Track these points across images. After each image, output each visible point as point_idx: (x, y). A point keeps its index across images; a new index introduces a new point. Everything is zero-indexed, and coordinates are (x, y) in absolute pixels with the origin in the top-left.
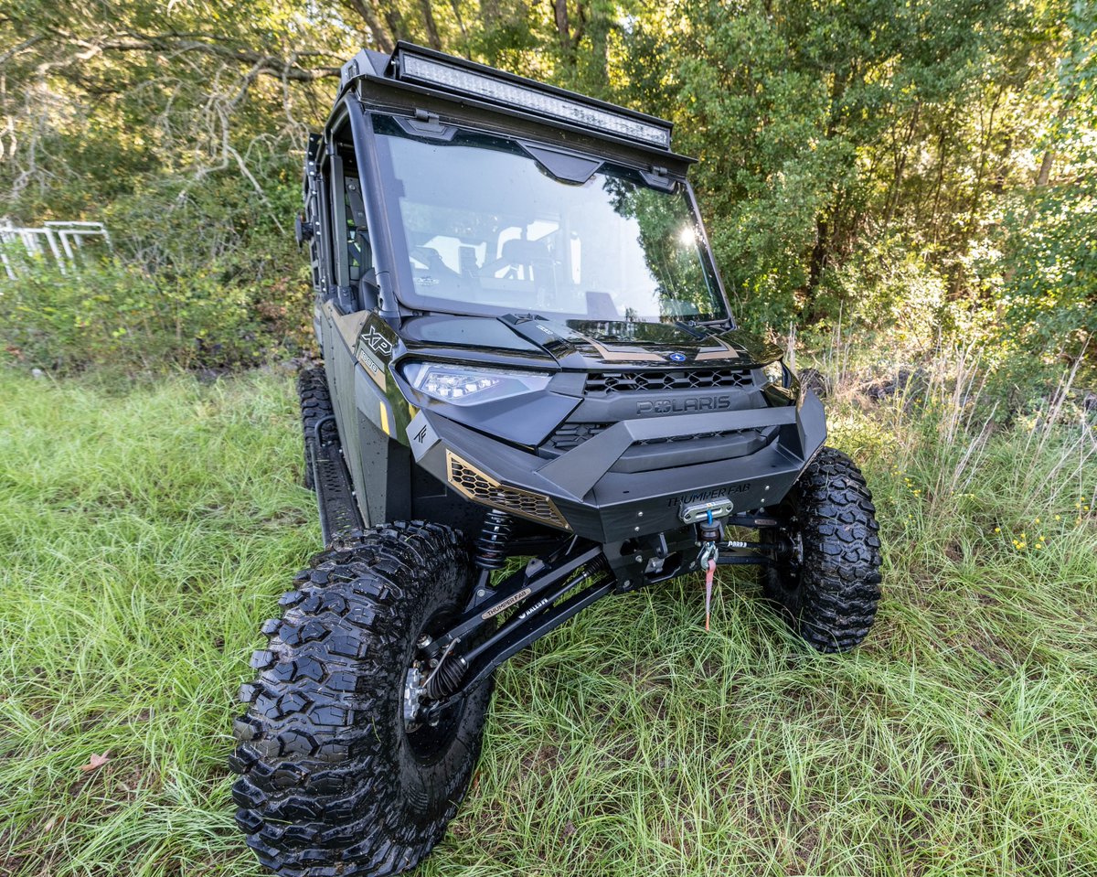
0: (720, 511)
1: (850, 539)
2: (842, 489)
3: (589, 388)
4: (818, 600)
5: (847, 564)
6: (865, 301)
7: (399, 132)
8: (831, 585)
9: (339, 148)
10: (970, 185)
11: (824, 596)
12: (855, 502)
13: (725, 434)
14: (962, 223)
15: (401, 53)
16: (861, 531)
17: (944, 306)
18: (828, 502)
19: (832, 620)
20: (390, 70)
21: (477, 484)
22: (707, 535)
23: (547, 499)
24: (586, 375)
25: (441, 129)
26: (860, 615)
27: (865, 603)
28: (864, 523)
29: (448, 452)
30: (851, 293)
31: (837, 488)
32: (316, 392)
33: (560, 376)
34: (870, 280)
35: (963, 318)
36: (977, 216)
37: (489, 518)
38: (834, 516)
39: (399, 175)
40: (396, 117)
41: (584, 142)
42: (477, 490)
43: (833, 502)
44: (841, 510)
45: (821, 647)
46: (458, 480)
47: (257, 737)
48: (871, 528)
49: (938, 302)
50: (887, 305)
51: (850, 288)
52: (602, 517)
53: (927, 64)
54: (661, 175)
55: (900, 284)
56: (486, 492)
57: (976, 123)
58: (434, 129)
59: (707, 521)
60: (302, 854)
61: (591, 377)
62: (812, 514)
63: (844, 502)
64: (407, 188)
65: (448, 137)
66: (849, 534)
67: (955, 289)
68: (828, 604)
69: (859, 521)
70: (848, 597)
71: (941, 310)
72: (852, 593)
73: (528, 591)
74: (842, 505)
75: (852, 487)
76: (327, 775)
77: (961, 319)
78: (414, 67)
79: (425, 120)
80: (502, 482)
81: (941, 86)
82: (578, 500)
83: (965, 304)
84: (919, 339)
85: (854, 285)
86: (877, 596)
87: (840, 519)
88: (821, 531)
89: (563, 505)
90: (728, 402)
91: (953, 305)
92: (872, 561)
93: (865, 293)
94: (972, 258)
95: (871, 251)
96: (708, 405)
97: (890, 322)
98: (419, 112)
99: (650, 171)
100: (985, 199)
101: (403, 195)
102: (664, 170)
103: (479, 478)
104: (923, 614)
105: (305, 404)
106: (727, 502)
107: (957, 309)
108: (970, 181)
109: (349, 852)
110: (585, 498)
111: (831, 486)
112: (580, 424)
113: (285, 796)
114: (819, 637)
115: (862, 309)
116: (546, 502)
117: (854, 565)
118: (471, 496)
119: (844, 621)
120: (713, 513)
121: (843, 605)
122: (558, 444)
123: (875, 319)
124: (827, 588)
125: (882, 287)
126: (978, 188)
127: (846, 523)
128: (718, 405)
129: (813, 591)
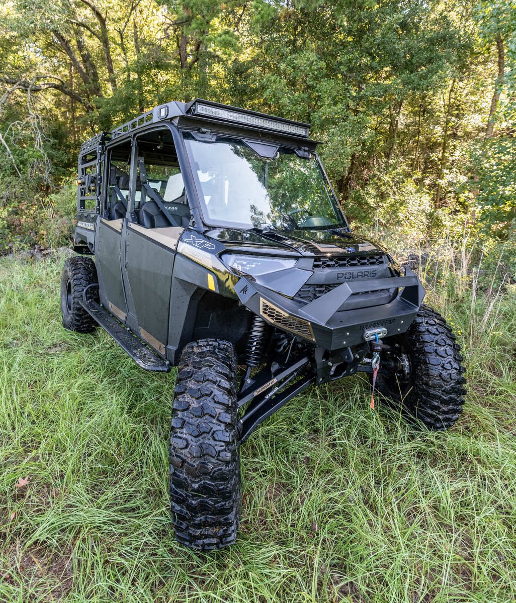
0: (381, 335)
1: (445, 355)
2: (434, 325)
3: (315, 266)
4: (428, 394)
5: (445, 371)
6: (381, 210)
7: (193, 138)
8: (436, 384)
9: (138, 142)
10: (440, 136)
11: (432, 391)
12: (443, 333)
13: (373, 292)
14: (436, 159)
15: (196, 103)
16: (450, 351)
17: (434, 212)
18: (426, 333)
19: (437, 408)
20: (189, 111)
21: (276, 315)
22: (376, 348)
23: (309, 324)
24: (313, 260)
25: (210, 136)
26: (456, 404)
27: (457, 396)
28: (451, 346)
29: (261, 299)
30: (372, 204)
31: (430, 325)
32: (81, 270)
33: (301, 260)
34: (383, 196)
35: (448, 219)
36: (447, 155)
37: (251, 338)
38: (433, 342)
39: (196, 160)
40: (192, 132)
41: (269, 137)
42: (276, 318)
43: (431, 333)
44: (436, 338)
45: (430, 426)
46: (266, 313)
47: (186, 447)
48: (456, 349)
49: (429, 210)
50: (395, 212)
51: (371, 202)
52: (333, 334)
53: (412, 72)
54: (305, 151)
55: (402, 198)
56: (280, 319)
57: (440, 101)
58: (208, 136)
59: (375, 340)
60: (203, 518)
61: (316, 261)
62: (419, 341)
63: (437, 333)
64: (200, 167)
65: (214, 140)
66: (444, 352)
67: (439, 200)
68: (435, 397)
69: (448, 344)
70: (447, 392)
71: (431, 215)
72: (450, 390)
73: (275, 380)
74: (436, 335)
75: (439, 324)
76: (221, 469)
77: (447, 221)
78: (201, 109)
79: (204, 133)
80: (290, 314)
81: (423, 84)
82: (323, 324)
83: (447, 211)
84: (416, 234)
85: (373, 200)
86: (464, 392)
87: (436, 343)
88: (426, 351)
89: (315, 327)
90: (376, 274)
91: (440, 211)
92: (460, 370)
93: (380, 204)
94: (446, 181)
95: (383, 178)
96: (367, 275)
97: (398, 223)
98: (203, 130)
99: (300, 149)
100: (451, 144)
101: (199, 170)
102: (307, 149)
103: (277, 312)
104: (485, 410)
105: (75, 277)
106: (384, 329)
107: (443, 214)
108: (439, 134)
109: (224, 519)
110: (328, 323)
111: (427, 323)
112: (311, 285)
113: (201, 480)
114: (429, 420)
115: (380, 215)
116: (308, 326)
117: (449, 372)
118: (272, 321)
119: (446, 409)
120: (379, 335)
121: (445, 398)
122: (302, 296)
123: (388, 221)
124: (434, 387)
125: (391, 200)
126: (446, 137)
127: (441, 345)
128: (372, 275)
129: (423, 389)
